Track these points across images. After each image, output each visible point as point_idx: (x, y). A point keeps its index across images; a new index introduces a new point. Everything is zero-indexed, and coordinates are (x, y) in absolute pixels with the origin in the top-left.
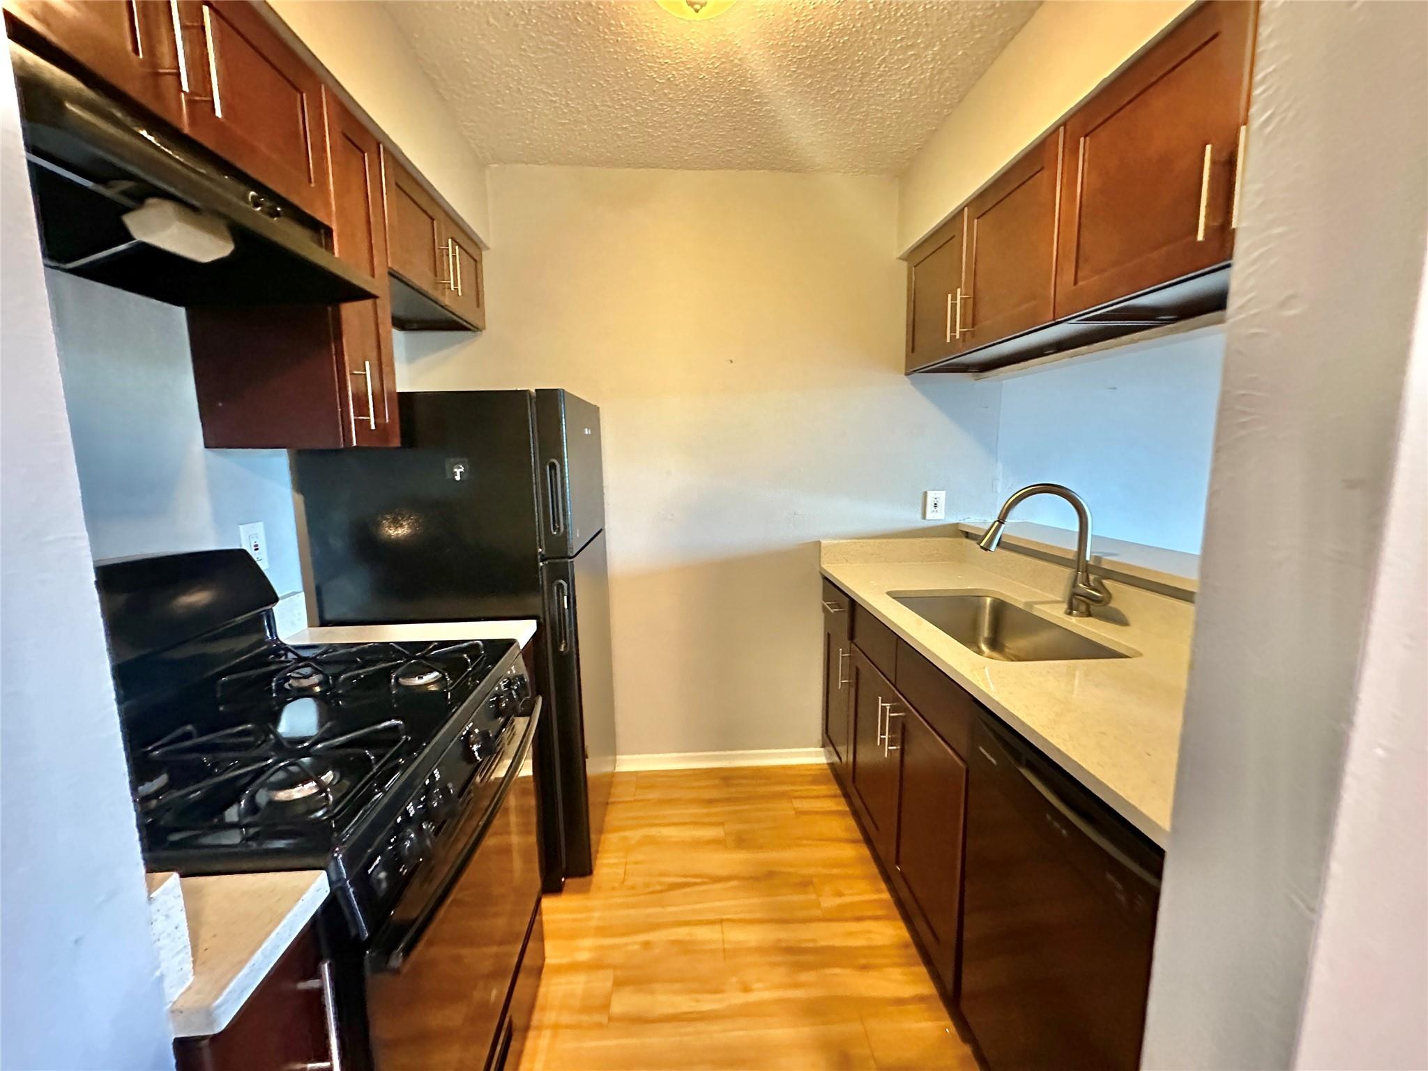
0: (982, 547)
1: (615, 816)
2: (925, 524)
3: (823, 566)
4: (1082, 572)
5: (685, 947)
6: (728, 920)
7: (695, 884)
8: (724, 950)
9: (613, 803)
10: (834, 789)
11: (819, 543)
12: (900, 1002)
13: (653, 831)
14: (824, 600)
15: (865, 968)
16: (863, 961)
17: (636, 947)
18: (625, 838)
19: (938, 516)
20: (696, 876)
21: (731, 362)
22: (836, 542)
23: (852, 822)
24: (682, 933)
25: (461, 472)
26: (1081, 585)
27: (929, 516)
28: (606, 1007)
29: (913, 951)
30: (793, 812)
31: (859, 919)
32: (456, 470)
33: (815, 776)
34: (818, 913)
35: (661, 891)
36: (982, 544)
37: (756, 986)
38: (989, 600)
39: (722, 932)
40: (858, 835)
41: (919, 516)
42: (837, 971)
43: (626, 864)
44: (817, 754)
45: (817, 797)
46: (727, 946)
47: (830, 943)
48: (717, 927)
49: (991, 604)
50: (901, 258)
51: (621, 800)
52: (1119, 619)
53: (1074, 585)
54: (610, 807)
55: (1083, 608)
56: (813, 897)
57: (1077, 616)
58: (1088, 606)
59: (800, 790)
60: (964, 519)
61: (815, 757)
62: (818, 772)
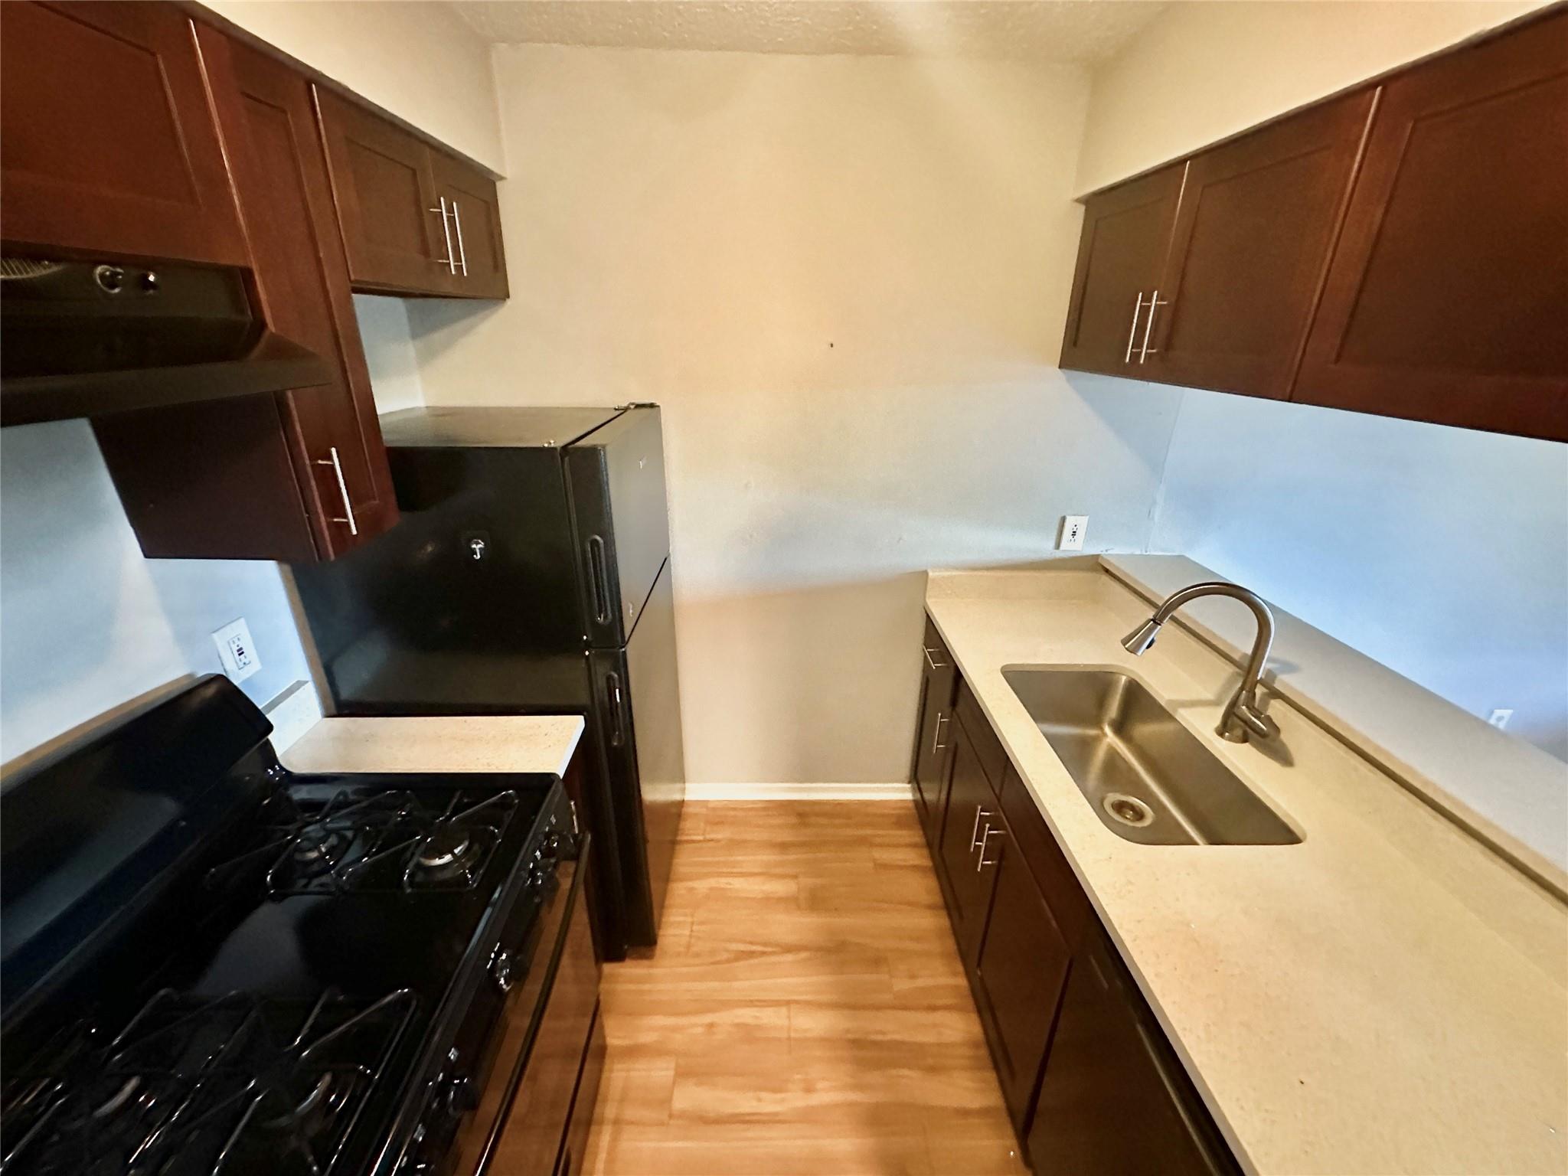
0: (1126, 649)
1: (684, 861)
2: (1058, 554)
3: (927, 600)
4: (1247, 691)
5: (749, 1034)
6: (797, 1002)
7: (763, 953)
8: (789, 1039)
9: (681, 842)
10: (916, 836)
11: (926, 573)
12: (965, 1113)
13: (722, 882)
14: (925, 645)
15: (933, 1070)
16: (930, 1061)
17: (700, 1030)
18: (691, 889)
19: (1074, 546)
20: (765, 944)
21: (832, 345)
22: (946, 574)
23: (932, 883)
24: (746, 1015)
25: (480, 549)
26: (1244, 707)
27: (1064, 545)
28: (668, 1101)
29: (984, 1052)
30: (871, 865)
31: (933, 1008)
32: (474, 546)
33: (899, 817)
34: (887, 997)
35: (728, 961)
36: (1126, 646)
37: (820, 1085)
38: (1124, 679)
39: (789, 1017)
40: (937, 899)
41: (1052, 544)
42: (905, 1072)
43: (692, 923)
44: (903, 790)
45: (897, 846)
46: (793, 1035)
47: (897, 1037)
48: (784, 1010)
49: (1125, 684)
50: (1078, 201)
51: (688, 838)
52: (1283, 757)
53: (1233, 704)
54: (678, 847)
55: (1239, 732)
56: (885, 977)
57: (1230, 740)
58: (1245, 733)
59: (882, 836)
60: (1107, 551)
61: (900, 793)
62: (902, 812)
